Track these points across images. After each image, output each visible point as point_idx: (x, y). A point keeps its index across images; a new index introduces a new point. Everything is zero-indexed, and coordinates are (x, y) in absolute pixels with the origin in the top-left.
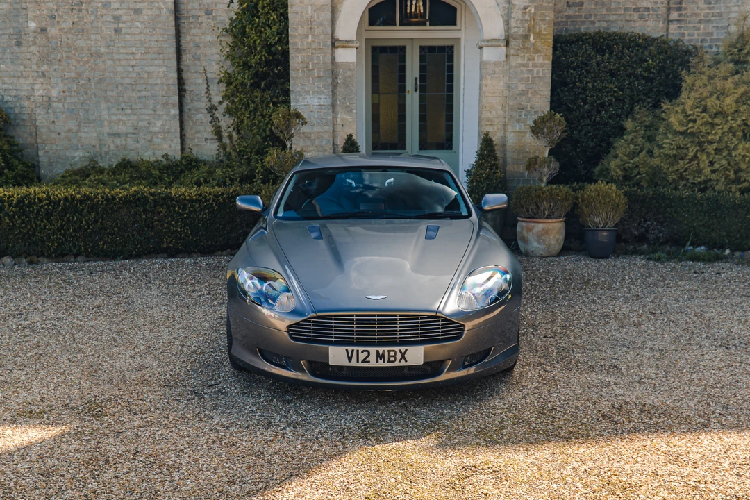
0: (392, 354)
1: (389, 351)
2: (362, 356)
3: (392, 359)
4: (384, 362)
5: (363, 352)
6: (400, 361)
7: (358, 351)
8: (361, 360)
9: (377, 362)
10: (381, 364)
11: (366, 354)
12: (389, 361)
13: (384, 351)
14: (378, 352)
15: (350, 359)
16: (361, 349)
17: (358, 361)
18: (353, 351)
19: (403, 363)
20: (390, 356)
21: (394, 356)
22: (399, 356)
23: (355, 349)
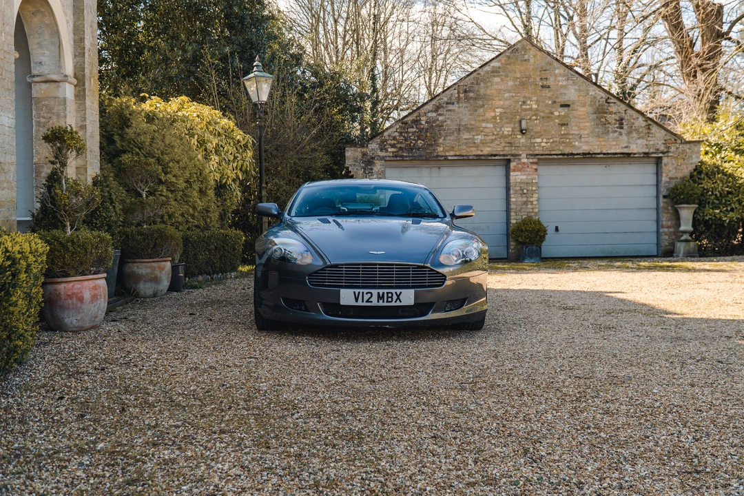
0: (390, 295)
1: (388, 293)
2: (366, 297)
3: (390, 300)
4: (383, 302)
5: (367, 294)
6: (396, 302)
7: (363, 293)
8: (365, 300)
9: (378, 302)
10: (381, 303)
11: (369, 295)
12: (387, 302)
13: (383, 293)
14: (379, 293)
15: (357, 300)
16: (365, 291)
17: (363, 302)
18: (359, 293)
19: (398, 304)
20: (388, 297)
21: (392, 297)
22: (395, 297)
23: (361, 291)
